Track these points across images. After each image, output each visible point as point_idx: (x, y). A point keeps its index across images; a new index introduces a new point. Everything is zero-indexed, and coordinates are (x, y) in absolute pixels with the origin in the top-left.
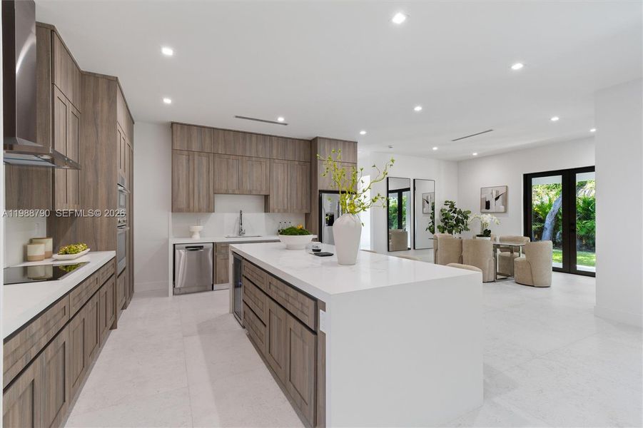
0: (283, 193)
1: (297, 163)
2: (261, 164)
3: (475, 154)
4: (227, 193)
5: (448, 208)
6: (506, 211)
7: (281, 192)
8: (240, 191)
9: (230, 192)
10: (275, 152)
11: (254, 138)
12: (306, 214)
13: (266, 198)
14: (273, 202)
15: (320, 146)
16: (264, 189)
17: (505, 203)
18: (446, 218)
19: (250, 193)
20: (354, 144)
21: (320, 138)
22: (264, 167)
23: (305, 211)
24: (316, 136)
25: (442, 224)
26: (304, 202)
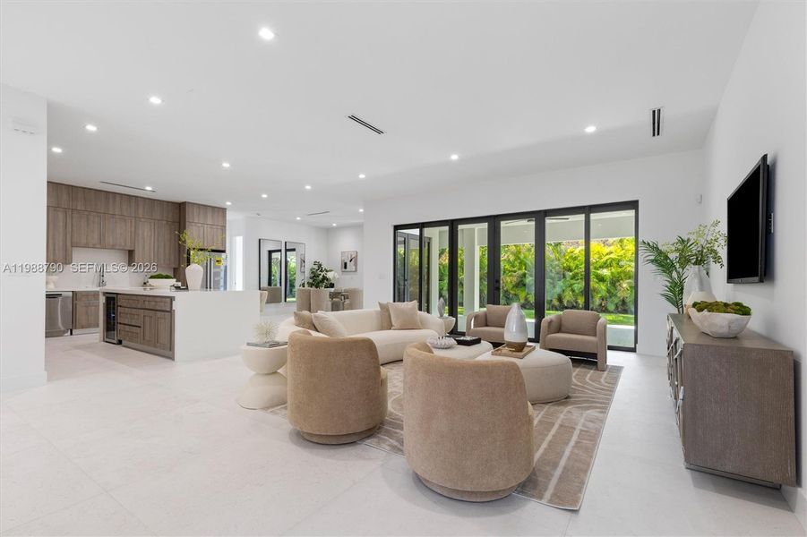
0: (150, 248)
1: (164, 222)
2: (125, 220)
3: (334, 225)
4: (86, 246)
5: (316, 267)
6: (356, 271)
7: (147, 248)
8: (102, 245)
9: (91, 245)
10: (141, 211)
11: (118, 198)
12: (174, 269)
13: (131, 253)
14: (137, 256)
15: (188, 209)
16: (128, 244)
17: (356, 265)
18: (314, 276)
19: (113, 248)
20: (223, 211)
21: (189, 203)
22: (129, 225)
23: (173, 266)
24: (184, 200)
25: (311, 281)
26: (172, 257)
